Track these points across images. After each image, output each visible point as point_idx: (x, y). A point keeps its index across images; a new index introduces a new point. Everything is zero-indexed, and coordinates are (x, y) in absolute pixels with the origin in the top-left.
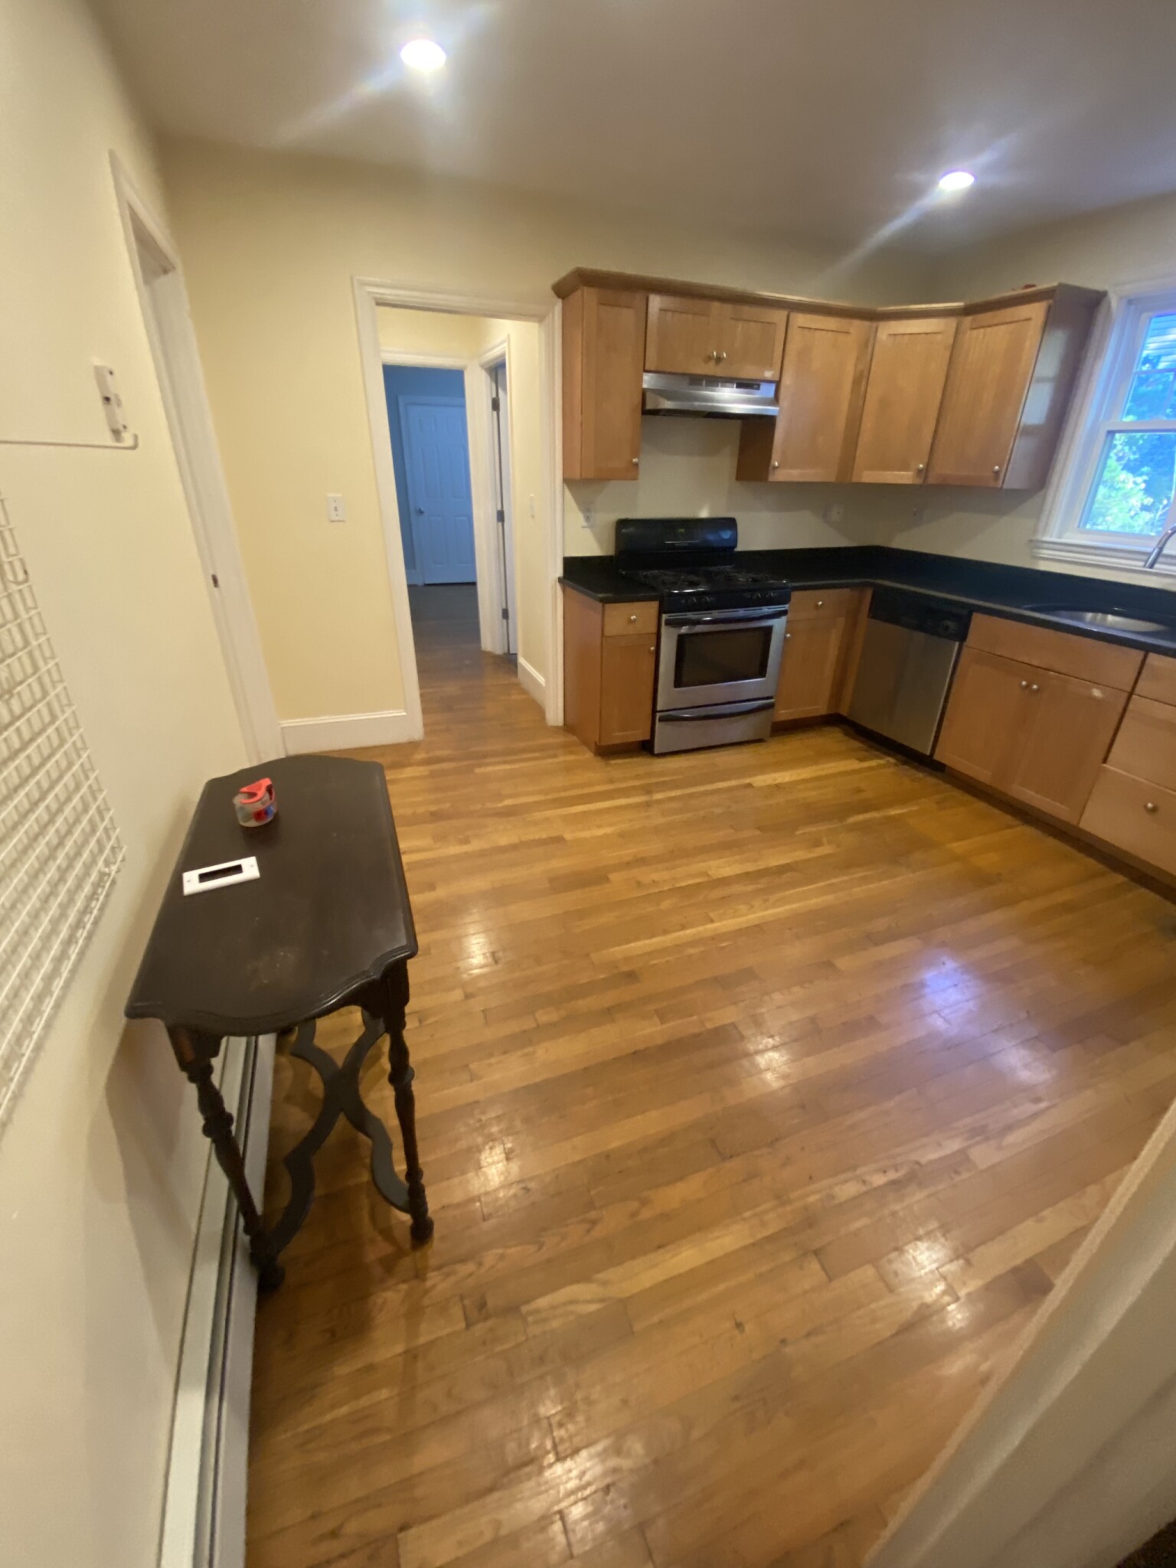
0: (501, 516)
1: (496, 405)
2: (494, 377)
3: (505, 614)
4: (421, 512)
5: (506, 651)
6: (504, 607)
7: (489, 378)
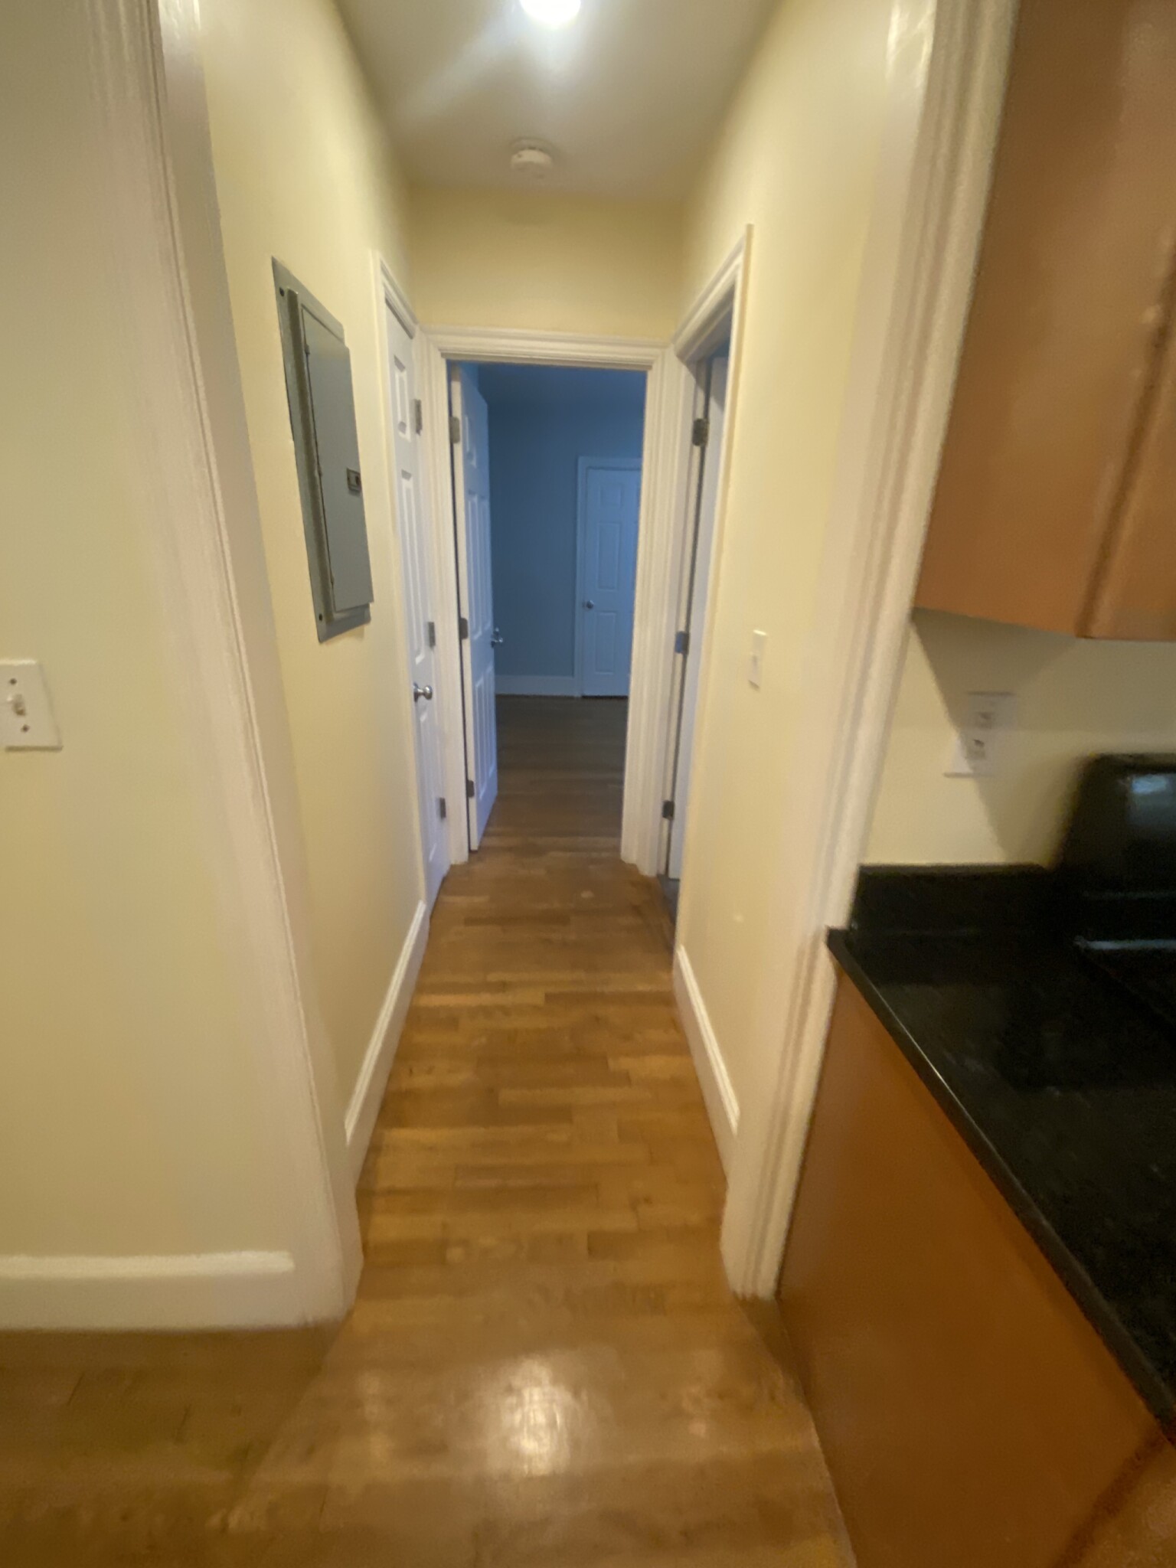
0: (683, 643)
1: (700, 433)
2: (703, 378)
3: (668, 810)
4: (590, 606)
5: (662, 871)
6: (668, 798)
7: (692, 380)
